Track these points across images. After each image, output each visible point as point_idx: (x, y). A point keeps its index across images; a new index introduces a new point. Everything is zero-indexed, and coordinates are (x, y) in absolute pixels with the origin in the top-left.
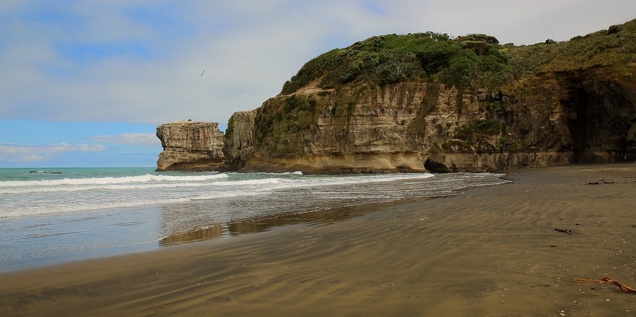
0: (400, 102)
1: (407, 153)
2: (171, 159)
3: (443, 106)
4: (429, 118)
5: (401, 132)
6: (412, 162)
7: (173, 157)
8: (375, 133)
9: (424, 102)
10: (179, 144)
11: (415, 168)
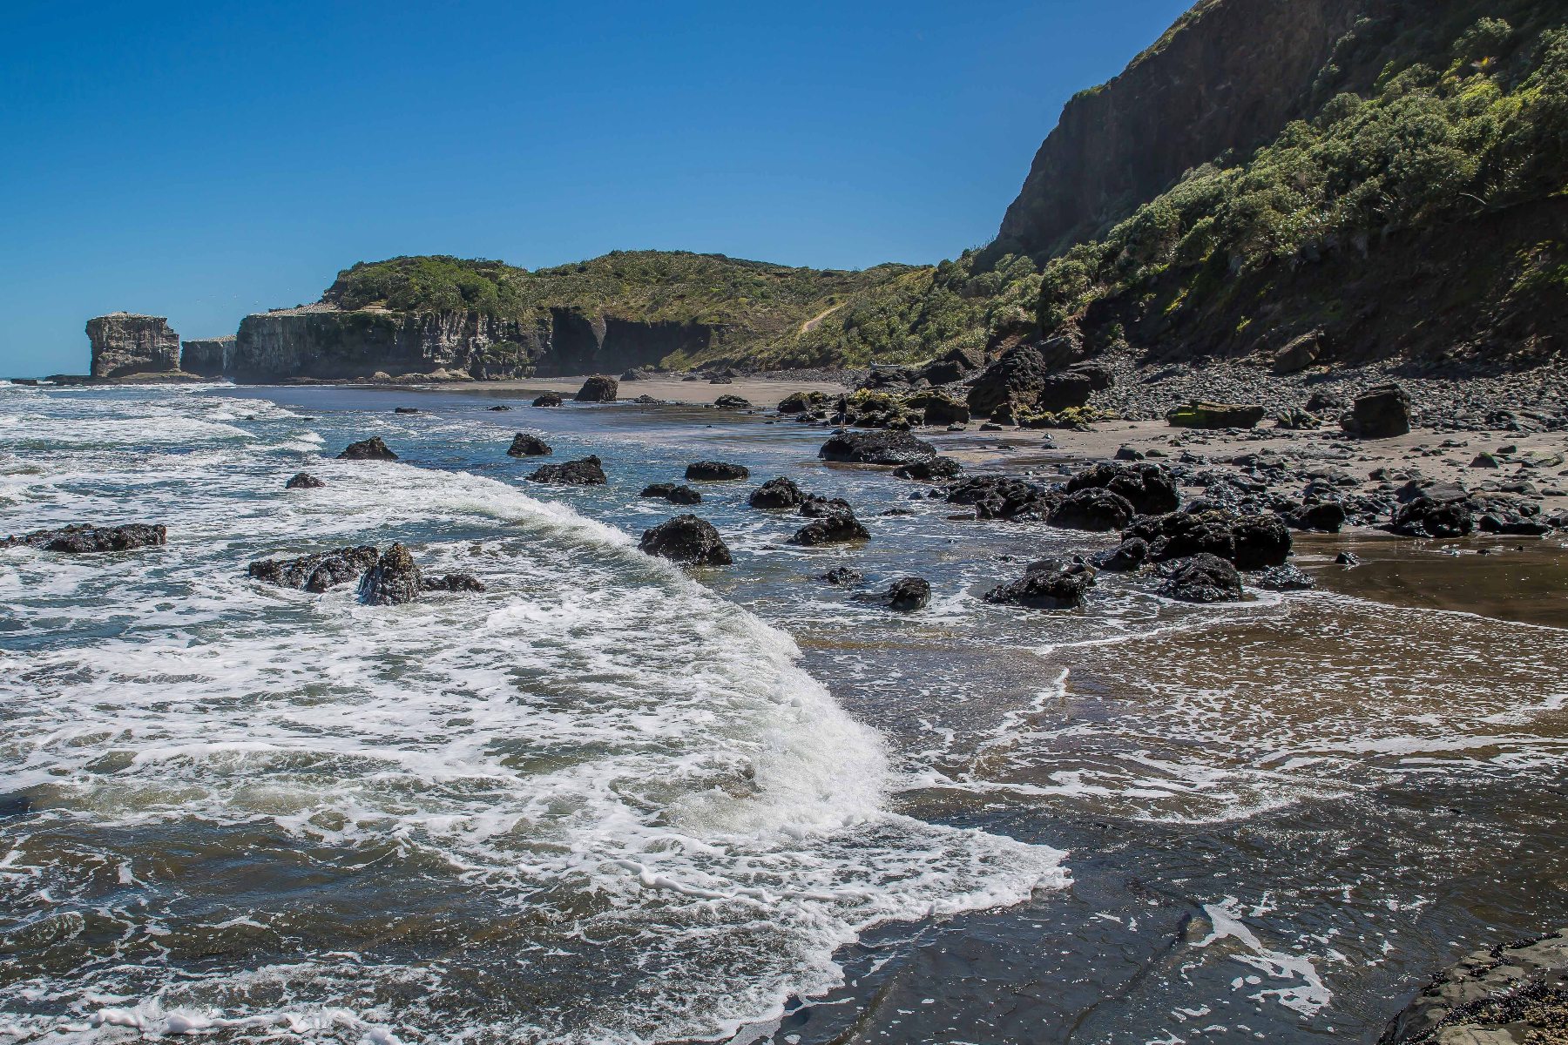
0: (452, 326)
1: (456, 365)
2: (112, 364)
3: (480, 330)
4: (471, 339)
5: (452, 349)
6: (460, 372)
7: (115, 361)
8: (436, 349)
9: (466, 326)
10: (121, 344)
11: (464, 376)
